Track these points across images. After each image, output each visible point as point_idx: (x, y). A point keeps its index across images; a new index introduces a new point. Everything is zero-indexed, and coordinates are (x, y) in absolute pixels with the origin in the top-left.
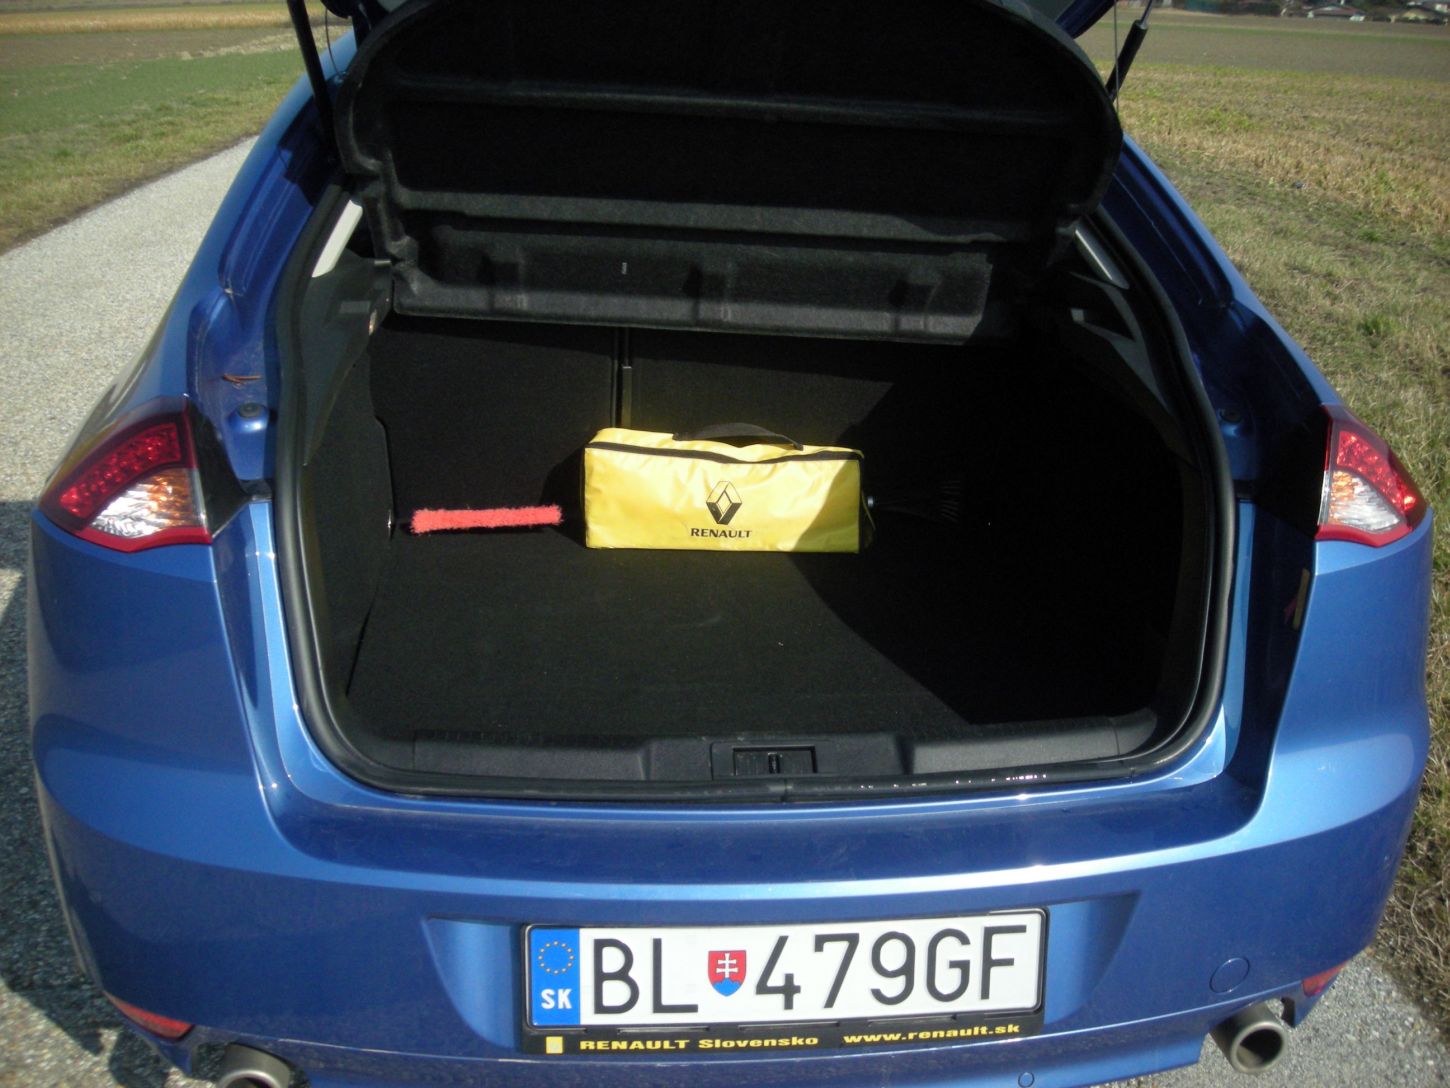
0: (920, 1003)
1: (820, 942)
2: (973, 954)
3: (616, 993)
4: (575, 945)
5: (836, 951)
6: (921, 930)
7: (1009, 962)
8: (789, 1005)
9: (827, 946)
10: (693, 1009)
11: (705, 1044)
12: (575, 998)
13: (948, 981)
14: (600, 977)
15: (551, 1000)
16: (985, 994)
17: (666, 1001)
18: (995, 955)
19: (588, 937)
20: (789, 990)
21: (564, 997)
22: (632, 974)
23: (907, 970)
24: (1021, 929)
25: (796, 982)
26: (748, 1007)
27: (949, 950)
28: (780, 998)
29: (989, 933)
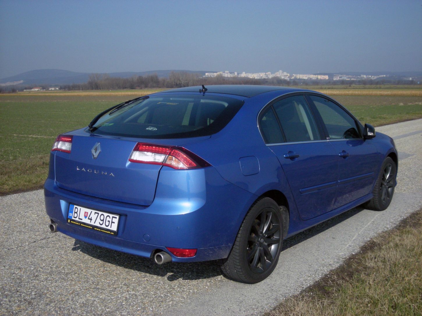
0: (104, 226)
1: (95, 213)
2: (110, 220)
3: (76, 215)
4: (74, 207)
5: (97, 215)
6: (106, 214)
7: (114, 223)
8: (91, 222)
9: (96, 214)
10: (82, 219)
11: (82, 225)
12: (72, 215)
13: (107, 224)
14: (75, 212)
15: (70, 215)
16: (111, 227)
17: (80, 218)
18: (113, 221)
19: (75, 206)
20: (91, 219)
21: (71, 214)
22: (78, 213)
23: (103, 220)
24: (116, 218)
25: (92, 218)
26: (87, 221)
27: (108, 219)
28: (90, 220)
29: (113, 217)
